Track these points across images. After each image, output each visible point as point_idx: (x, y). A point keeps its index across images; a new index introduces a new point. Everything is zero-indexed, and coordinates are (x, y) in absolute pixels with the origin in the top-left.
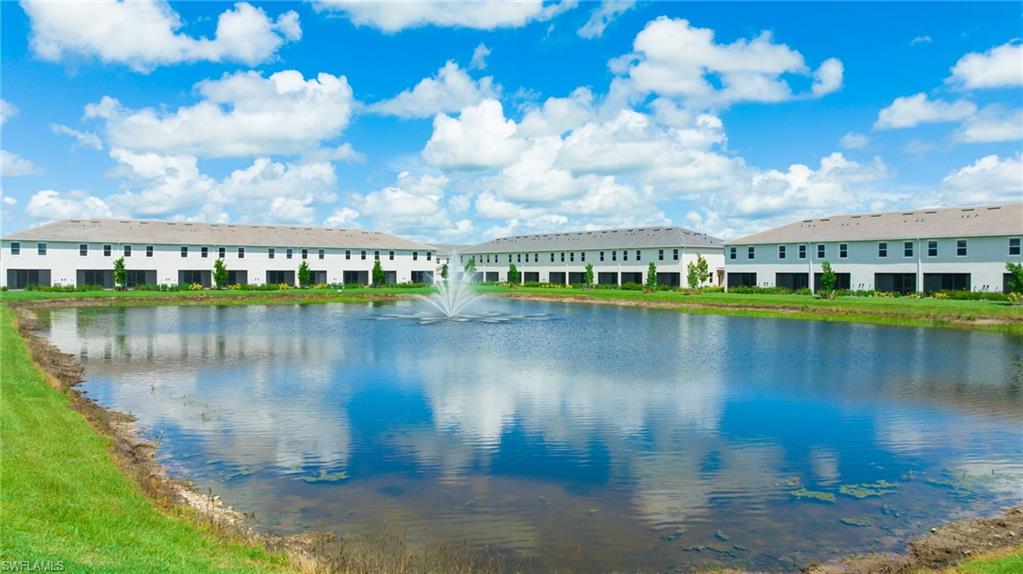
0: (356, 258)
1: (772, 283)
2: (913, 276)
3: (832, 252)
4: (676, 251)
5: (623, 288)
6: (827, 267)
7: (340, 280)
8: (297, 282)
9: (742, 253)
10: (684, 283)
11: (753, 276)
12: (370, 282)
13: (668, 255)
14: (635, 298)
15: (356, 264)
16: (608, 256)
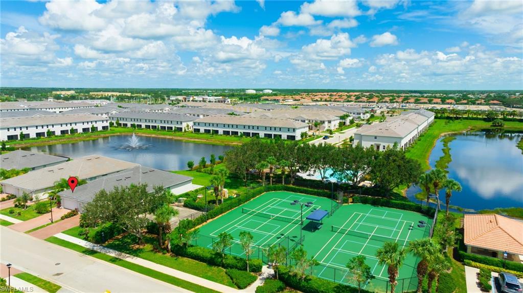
0: (85, 124)
1: (203, 131)
2: (229, 131)
4: (181, 122)
5: (168, 131)
7: (81, 131)
8: (69, 133)
9: (197, 124)
10: (183, 130)
11: (199, 129)
12: (90, 131)
13: (179, 123)
14: (171, 135)
15: (86, 126)
16: (163, 122)
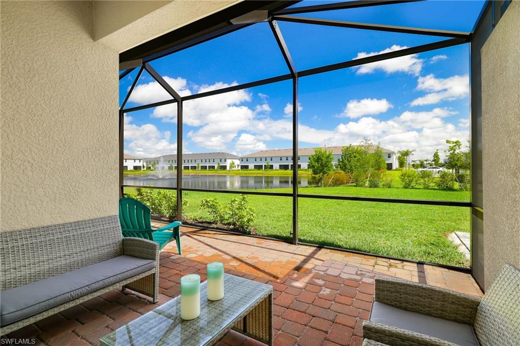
1: (253, 168)
2: (288, 165)
3: (269, 160)
4: (225, 159)
5: (209, 170)
6: (268, 163)
9: (245, 160)
10: (228, 168)
11: (248, 166)
13: (223, 160)
14: (213, 173)
16: (204, 161)
